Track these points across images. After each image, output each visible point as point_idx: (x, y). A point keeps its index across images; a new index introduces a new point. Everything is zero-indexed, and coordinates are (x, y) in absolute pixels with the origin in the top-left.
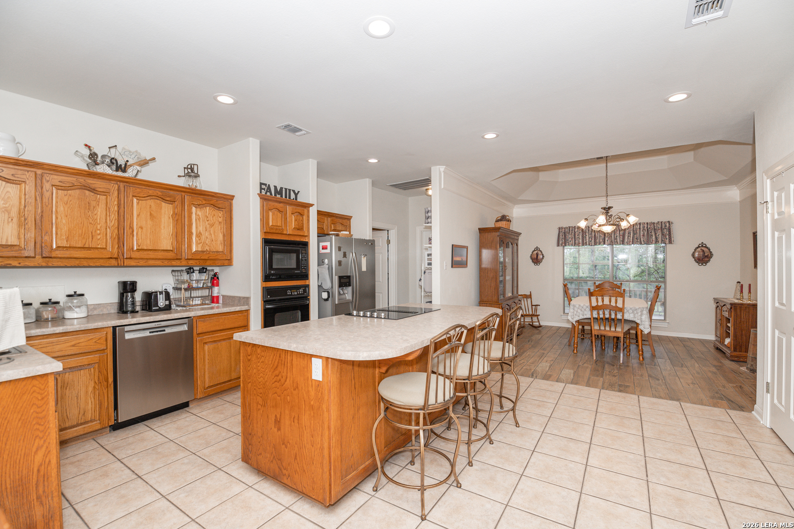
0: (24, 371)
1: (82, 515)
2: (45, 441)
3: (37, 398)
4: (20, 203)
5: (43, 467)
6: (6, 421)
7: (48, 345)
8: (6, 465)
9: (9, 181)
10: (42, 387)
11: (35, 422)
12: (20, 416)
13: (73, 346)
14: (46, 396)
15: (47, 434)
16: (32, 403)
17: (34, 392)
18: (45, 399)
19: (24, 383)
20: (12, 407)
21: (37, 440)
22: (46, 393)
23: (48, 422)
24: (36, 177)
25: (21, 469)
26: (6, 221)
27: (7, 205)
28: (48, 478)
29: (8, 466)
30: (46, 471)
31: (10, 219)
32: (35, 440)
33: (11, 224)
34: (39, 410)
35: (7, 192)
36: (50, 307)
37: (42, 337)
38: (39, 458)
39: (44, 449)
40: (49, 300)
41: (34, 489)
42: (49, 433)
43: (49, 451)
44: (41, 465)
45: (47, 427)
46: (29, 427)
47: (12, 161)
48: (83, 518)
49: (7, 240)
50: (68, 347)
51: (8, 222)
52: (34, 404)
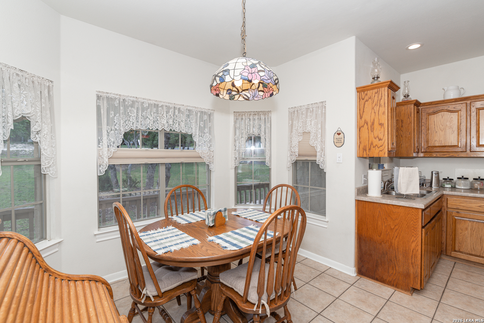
0: (408, 204)
1: (444, 294)
2: (416, 239)
3: (414, 218)
4: (458, 122)
5: (415, 250)
6: (402, 223)
7: (464, 202)
8: (401, 242)
9: (452, 111)
10: (416, 214)
11: (412, 229)
12: (407, 223)
13: (480, 206)
14: (417, 218)
15: (417, 236)
16: (411, 220)
17: (413, 215)
18: (417, 220)
19: (409, 209)
20: (404, 218)
21: (413, 237)
22: (418, 217)
23: (418, 231)
24: (467, 106)
25: (406, 246)
26: (451, 132)
27: (451, 125)
28: (416, 257)
29: (402, 242)
30: (416, 254)
31: (453, 132)
32: (412, 237)
33: (453, 134)
34: (414, 224)
35: (451, 117)
36: (479, 182)
37: (461, 197)
38: (413, 245)
39: (415, 243)
40: (479, 177)
41: (411, 258)
42: (418, 237)
43: (418, 245)
44: (414, 249)
45: (417, 233)
46: (410, 229)
47: (453, 100)
48: (443, 295)
49: (451, 143)
50: (478, 206)
51: (452, 133)
52: (412, 220)
